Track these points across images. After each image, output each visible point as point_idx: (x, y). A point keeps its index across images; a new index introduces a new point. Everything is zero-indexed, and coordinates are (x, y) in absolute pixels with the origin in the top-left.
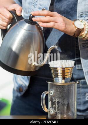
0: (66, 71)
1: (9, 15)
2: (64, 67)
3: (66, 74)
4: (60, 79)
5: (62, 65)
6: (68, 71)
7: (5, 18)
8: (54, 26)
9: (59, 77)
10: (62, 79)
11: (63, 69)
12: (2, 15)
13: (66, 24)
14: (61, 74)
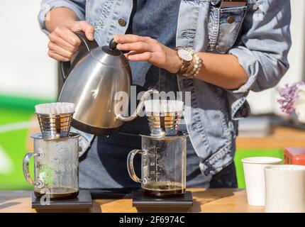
0: (62, 120)
1: (76, 39)
2: (58, 113)
3: (62, 125)
4: (52, 132)
5: (56, 110)
6: (65, 119)
7: (68, 45)
8: (151, 57)
9: (52, 129)
10: (55, 132)
11: (56, 116)
12: (64, 40)
13: (166, 54)
14: (55, 125)
